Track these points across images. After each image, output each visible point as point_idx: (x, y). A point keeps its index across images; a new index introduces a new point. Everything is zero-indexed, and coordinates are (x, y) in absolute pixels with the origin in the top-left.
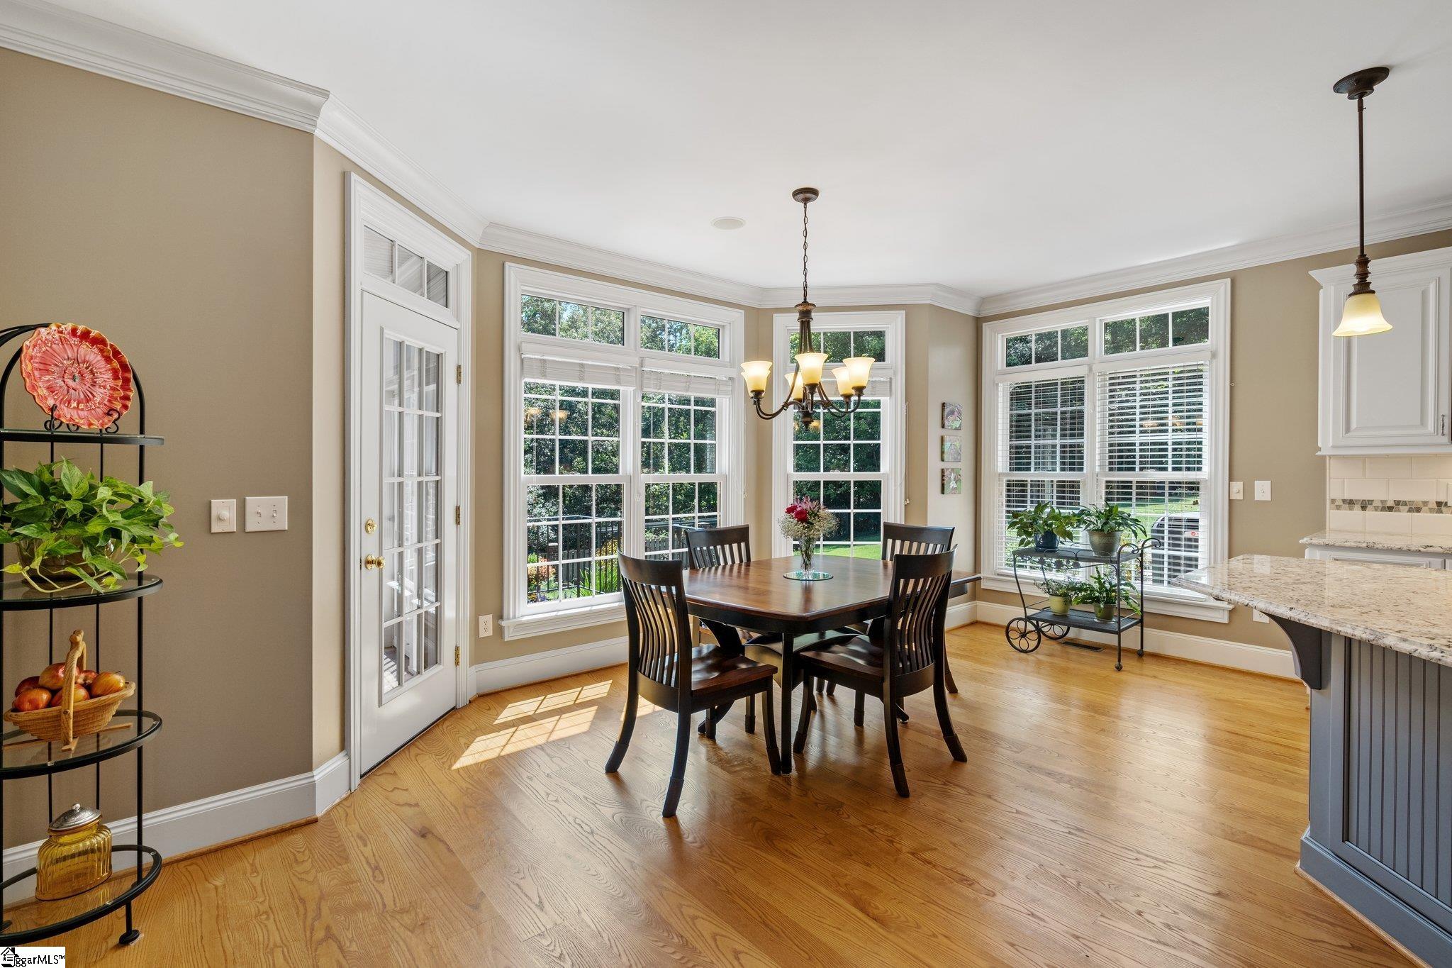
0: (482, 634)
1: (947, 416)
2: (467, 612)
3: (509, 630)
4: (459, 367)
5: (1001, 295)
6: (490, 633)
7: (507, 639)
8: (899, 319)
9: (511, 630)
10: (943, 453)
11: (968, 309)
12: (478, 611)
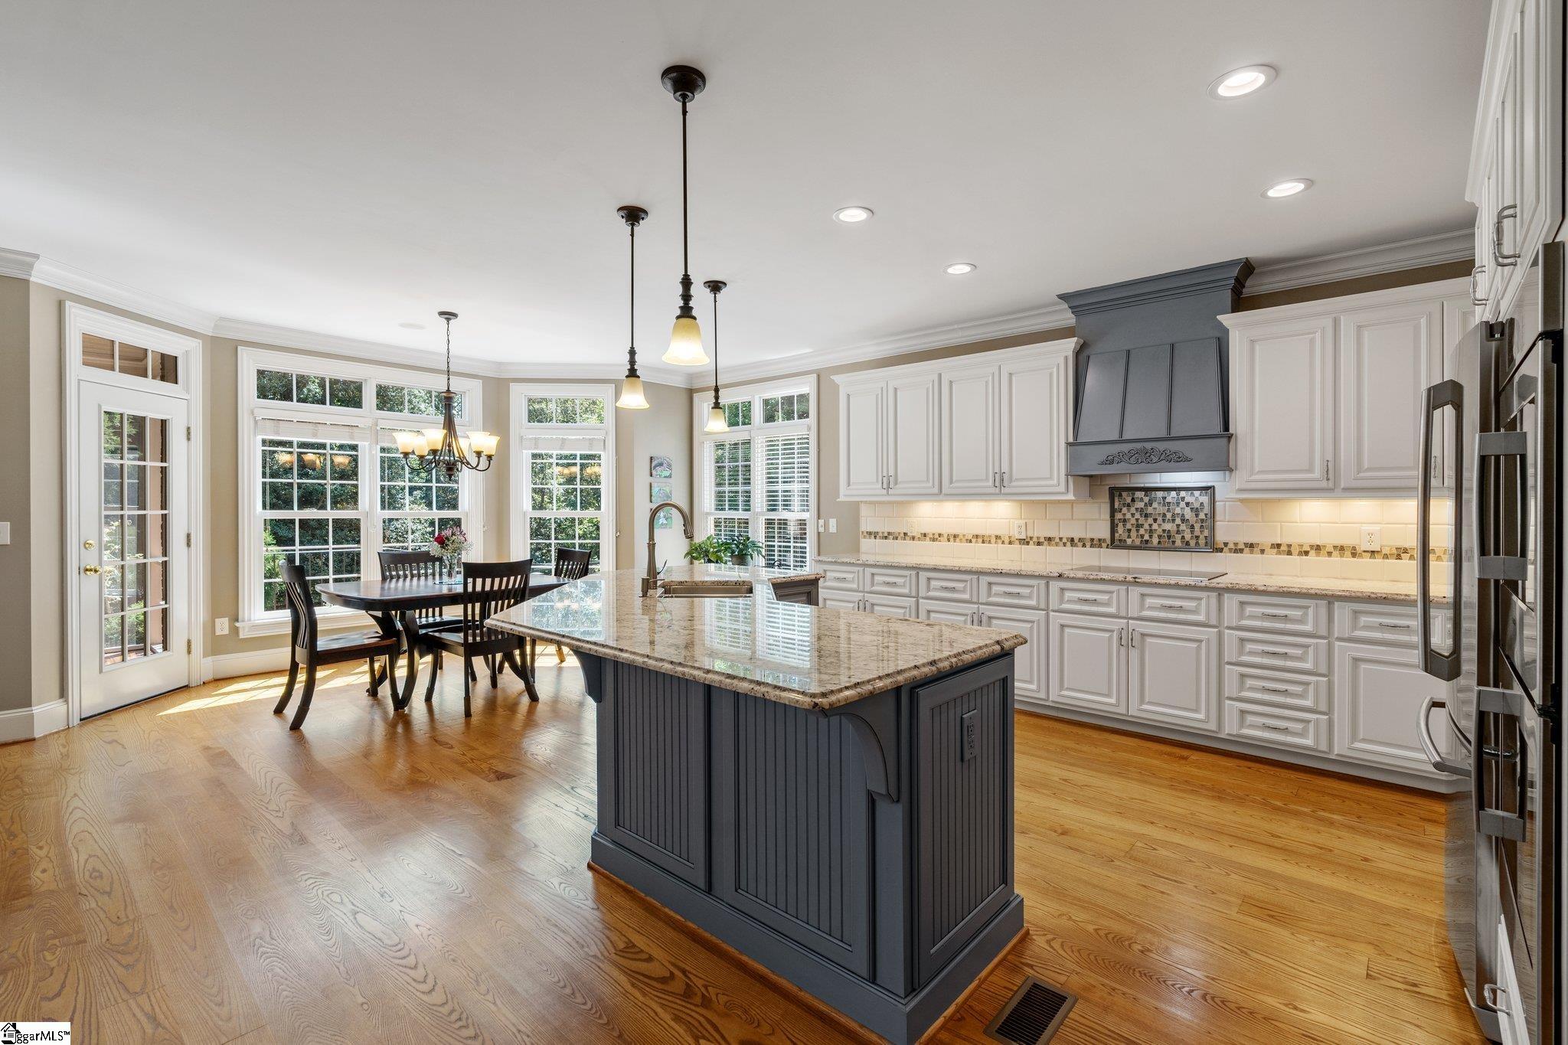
0: (218, 632)
1: (655, 467)
2: (201, 614)
3: (244, 630)
4: (188, 428)
5: (697, 373)
6: (226, 632)
7: (241, 636)
8: (610, 390)
9: (247, 630)
10: (651, 496)
11: (679, 382)
12: (215, 612)
